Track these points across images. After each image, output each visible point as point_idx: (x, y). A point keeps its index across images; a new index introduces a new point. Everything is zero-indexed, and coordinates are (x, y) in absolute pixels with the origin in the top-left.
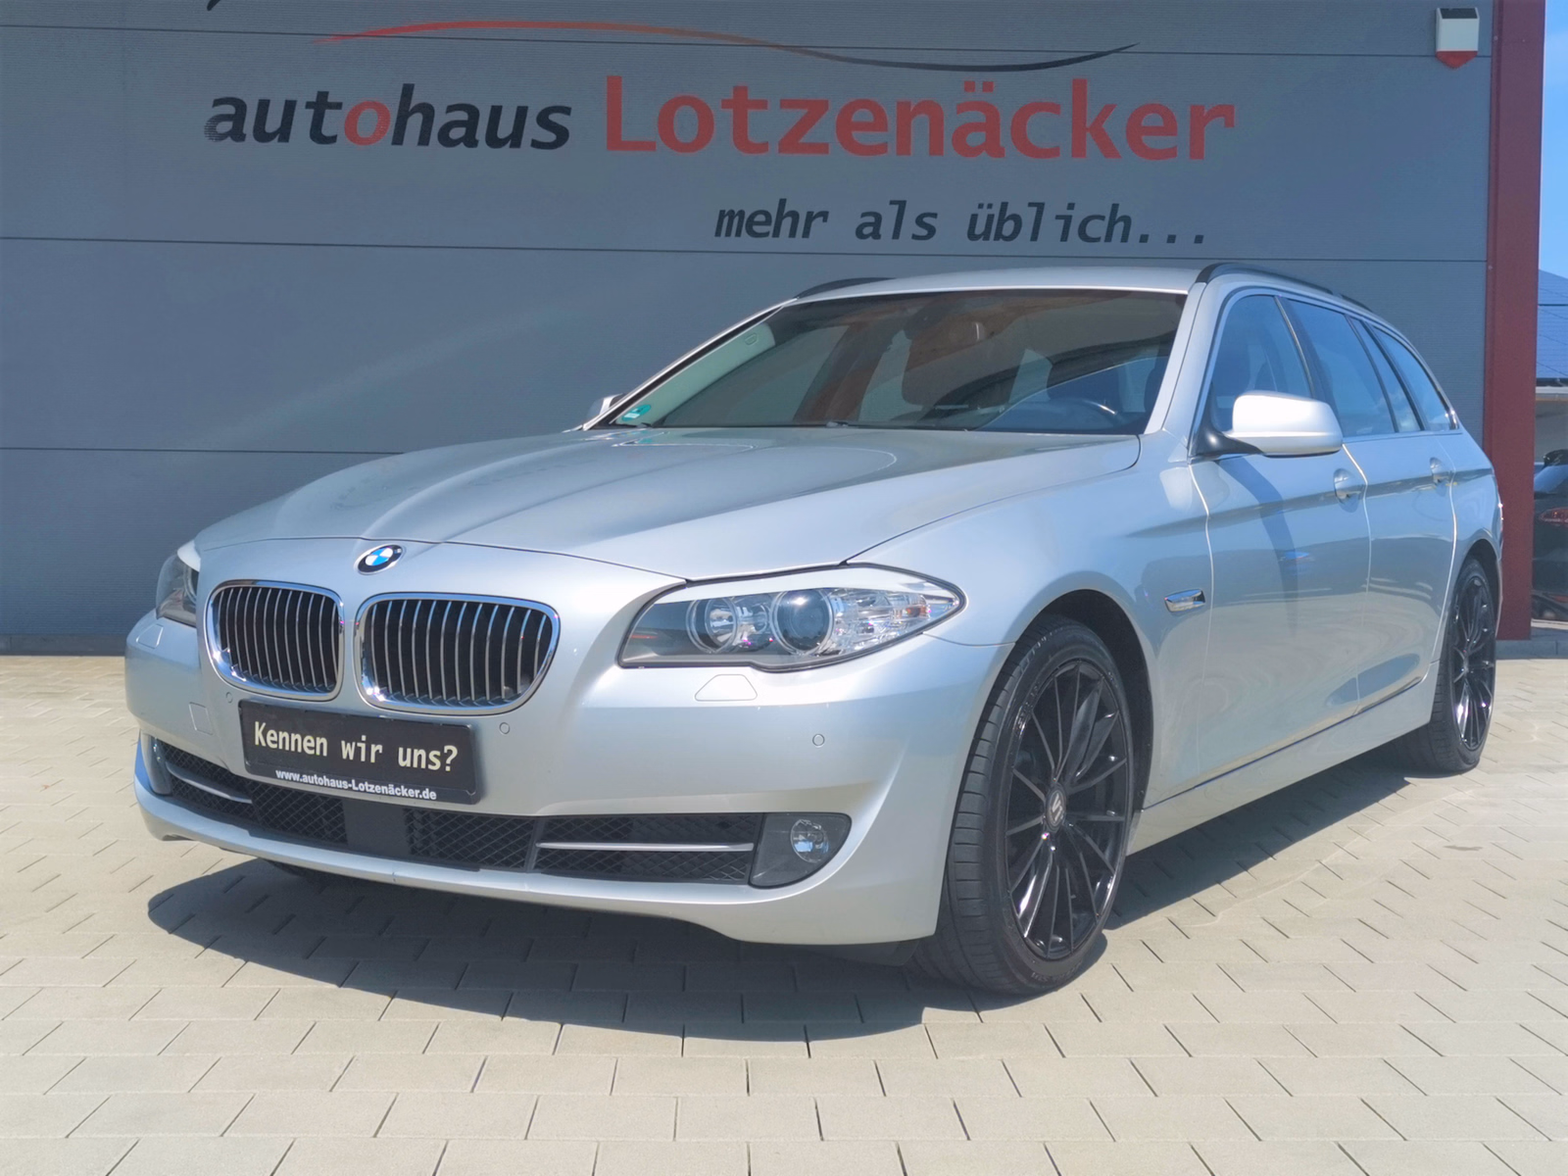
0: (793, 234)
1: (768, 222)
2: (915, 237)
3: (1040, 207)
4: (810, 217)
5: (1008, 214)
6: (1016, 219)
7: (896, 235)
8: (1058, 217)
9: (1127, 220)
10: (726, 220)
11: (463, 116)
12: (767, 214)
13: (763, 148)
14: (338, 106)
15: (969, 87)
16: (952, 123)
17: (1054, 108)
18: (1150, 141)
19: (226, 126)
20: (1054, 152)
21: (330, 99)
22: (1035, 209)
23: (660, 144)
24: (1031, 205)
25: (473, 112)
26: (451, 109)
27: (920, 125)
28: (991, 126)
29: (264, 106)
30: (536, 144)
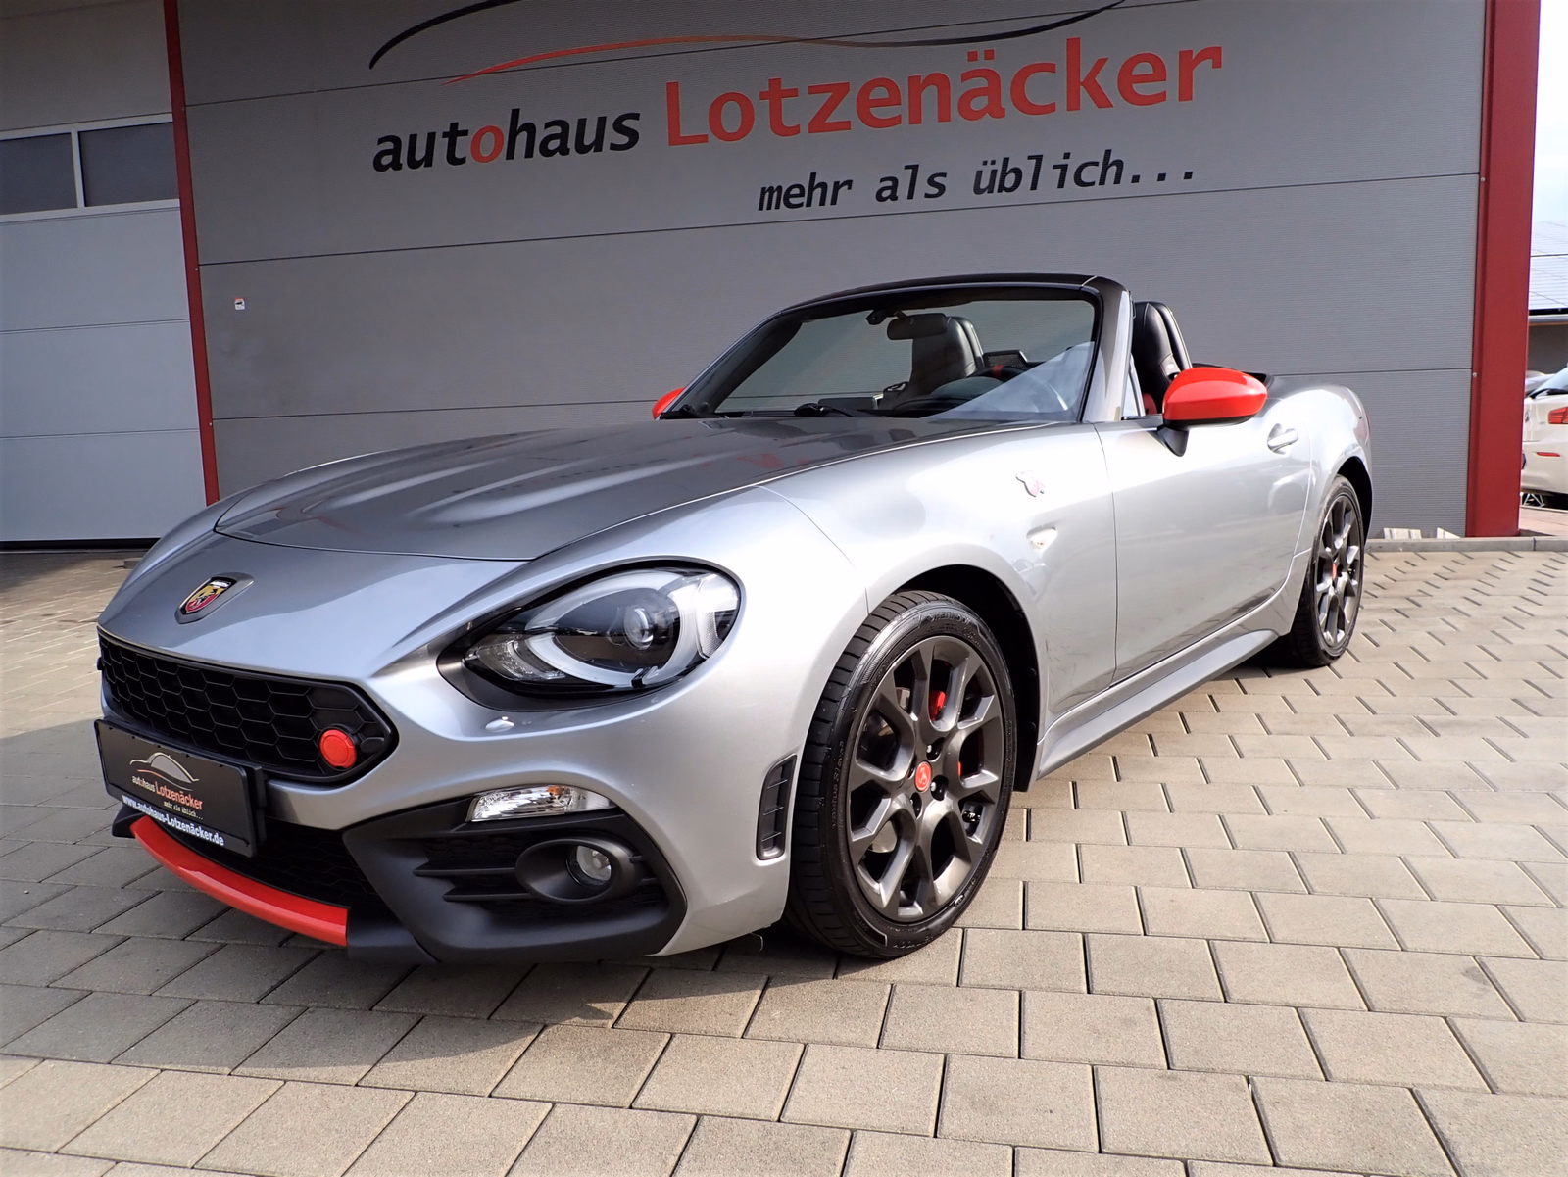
0: (822, 203)
1: (801, 195)
2: (927, 196)
3: (1039, 159)
4: (837, 186)
5: (1010, 167)
6: (1018, 172)
7: (911, 196)
8: (1055, 167)
9: (1119, 164)
10: (767, 195)
11: (557, 130)
12: (800, 187)
13: (796, 130)
14: (465, 133)
15: (973, 57)
16: (957, 90)
17: (1051, 68)
18: (1140, 89)
19: (387, 160)
20: (1052, 108)
21: (459, 129)
22: (1034, 161)
23: (712, 137)
24: (1030, 157)
25: (564, 125)
26: (548, 125)
27: (930, 95)
28: (993, 92)
29: (413, 139)
30: (614, 147)
